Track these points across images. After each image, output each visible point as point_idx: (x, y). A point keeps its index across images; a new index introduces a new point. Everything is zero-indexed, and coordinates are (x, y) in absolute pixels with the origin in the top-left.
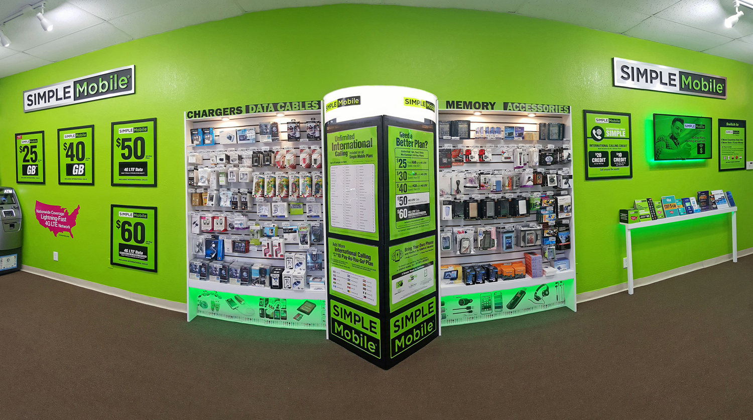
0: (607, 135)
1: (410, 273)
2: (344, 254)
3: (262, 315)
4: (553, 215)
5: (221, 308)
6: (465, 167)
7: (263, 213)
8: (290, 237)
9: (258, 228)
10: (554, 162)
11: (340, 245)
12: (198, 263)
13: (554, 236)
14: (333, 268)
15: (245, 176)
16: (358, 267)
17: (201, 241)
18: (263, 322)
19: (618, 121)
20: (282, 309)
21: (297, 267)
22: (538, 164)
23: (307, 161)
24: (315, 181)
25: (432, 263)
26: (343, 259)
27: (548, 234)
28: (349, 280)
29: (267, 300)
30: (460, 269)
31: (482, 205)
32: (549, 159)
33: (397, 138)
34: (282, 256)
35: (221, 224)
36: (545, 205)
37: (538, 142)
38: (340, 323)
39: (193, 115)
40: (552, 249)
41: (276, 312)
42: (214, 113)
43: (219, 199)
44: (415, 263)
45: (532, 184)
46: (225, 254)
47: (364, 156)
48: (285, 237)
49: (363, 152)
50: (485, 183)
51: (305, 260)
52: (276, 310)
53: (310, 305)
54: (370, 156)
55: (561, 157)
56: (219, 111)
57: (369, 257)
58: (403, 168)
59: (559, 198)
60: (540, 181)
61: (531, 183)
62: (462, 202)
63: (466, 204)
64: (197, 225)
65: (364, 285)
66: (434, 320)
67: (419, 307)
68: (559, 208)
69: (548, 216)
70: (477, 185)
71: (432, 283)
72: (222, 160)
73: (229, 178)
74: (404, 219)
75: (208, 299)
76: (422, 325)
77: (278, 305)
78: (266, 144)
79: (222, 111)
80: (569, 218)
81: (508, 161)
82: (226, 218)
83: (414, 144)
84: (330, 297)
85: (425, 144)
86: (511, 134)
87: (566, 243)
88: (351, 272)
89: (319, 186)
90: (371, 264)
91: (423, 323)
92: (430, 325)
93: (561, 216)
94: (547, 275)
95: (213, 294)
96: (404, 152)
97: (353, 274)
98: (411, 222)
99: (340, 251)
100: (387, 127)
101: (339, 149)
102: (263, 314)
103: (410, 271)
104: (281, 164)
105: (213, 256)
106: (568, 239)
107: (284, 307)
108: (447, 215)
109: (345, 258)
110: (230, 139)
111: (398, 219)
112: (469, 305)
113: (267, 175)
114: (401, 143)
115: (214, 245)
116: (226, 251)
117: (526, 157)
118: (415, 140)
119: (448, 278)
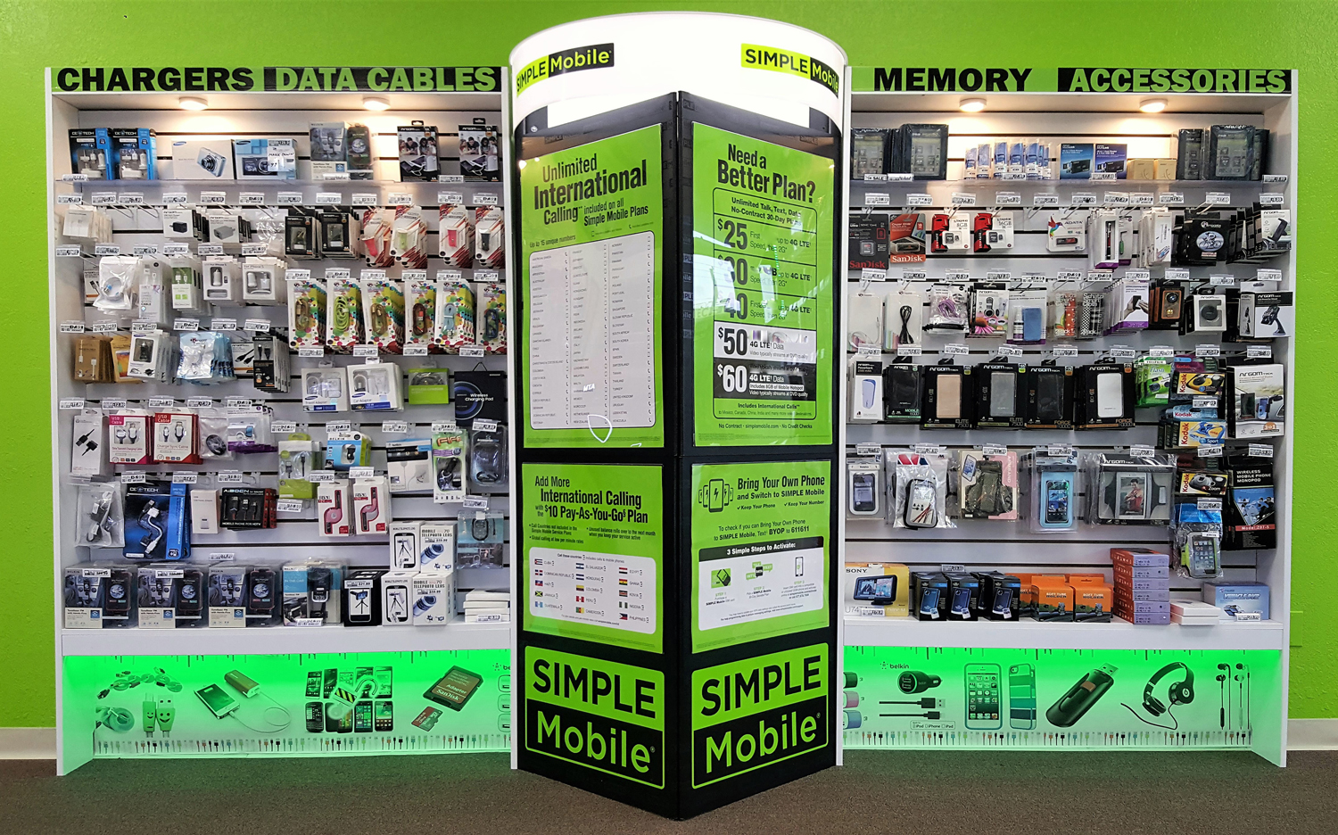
1: (751, 553)
2: (568, 506)
3: (314, 726)
4: (1215, 424)
5: (177, 724)
6: (930, 268)
7: (321, 400)
8: (406, 474)
9: (306, 446)
10: (1229, 255)
11: (555, 481)
12: (98, 573)
13: (1214, 494)
14: (533, 552)
15: (264, 281)
16: (606, 533)
17: (106, 500)
18: (319, 747)
20: (380, 697)
21: (426, 559)
22: (1168, 258)
23: (462, 242)
24: (484, 303)
25: (819, 542)
26: (563, 521)
27: (1193, 486)
28: (580, 577)
29: (332, 675)
30: (903, 575)
31: (976, 384)
32: (1208, 241)
33: (721, 162)
34: (380, 527)
35: (179, 439)
36: (1188, 391)
37: (1173, 188)
38: (550, 711)
39: (80, 80)
40: (1207, 539)
41: (359, 709)
42: (155, 82)
43: (175, 357)
44: (768, 529)
45: (1144, 317)
46: (195, 542)
47: (624, 214)
48: (390, 474)
49: (620, 203)
50: (989, 313)
51: (450, 540)
52: (360, 704)
53: (464, 681)
54: (643, 210)
55: (1253, 236)
56: (169, 75)
57: (637, 501)
58: (737, 249)
59: (1238, 370)
60: (1171, 312)
61: (1141, 317)
62: (915, 369)
63: (929, 376)
64: (92, 446)
65: (623, 582)
66: (822, 710)
67: (778, 659)
68: (1238, 403)
69: (1197, 425)
70: (963, 321)
71: (819, 601)
72: (179, 227)
73: (207, 286)
74: (735, 394)
75: (132, 700)
76: (784, 718)
77: (369, 687)
78: (329, 187)
79: (182, 77)
80: (1275, 442)
81: (1070, 252)
82: (195, 418)
83: (770, 185)
84: (526, 639)
85: (808, 190)
86: (1079, 168)
87: (1260, 527)
88: (588, 554)
89: (495, 318)
90: (643, 518)
91: (787, 710)
92: (809, 724)
93: (1245, 431)
94: (1184, 621)
95: (148, 679)
96: (741, 202)
97: (592, 558)
98: (758, 409)
99: (557, 497)
100: (691, 127)
101: (553, 204)
102: (319, 721)
103: (753, 549)
104: (381, 249)
105: (151, 547)
106: (1269, 513)
107: (386, 692)
108: (866, 405)
109: (571, 514)
110: (211, 168)
111: (719, 391)
112: (929, 693)
113: (336, 278)
114: (732, 177)
115: (153, 512)
116: (196, 529)
117: (1129, 239)
118: (776, 176)
119: (866, 599)
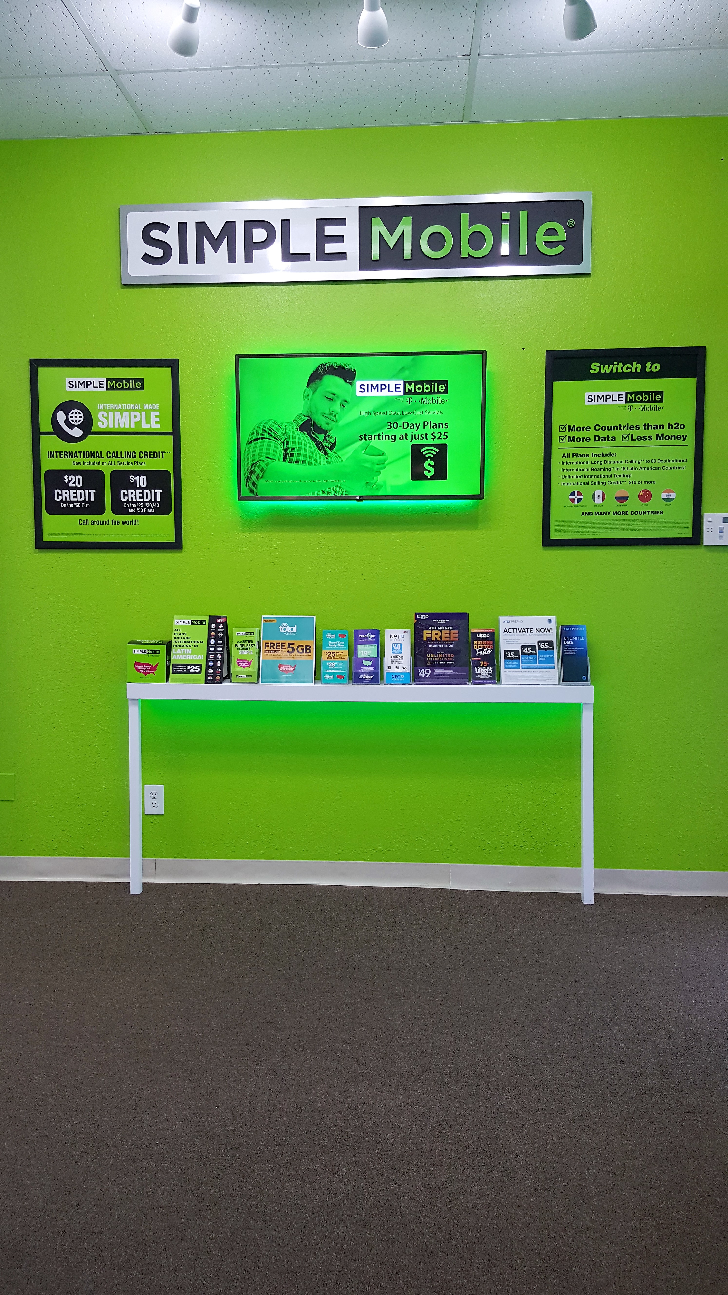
0: (100, 424)
19: (137, 384)
